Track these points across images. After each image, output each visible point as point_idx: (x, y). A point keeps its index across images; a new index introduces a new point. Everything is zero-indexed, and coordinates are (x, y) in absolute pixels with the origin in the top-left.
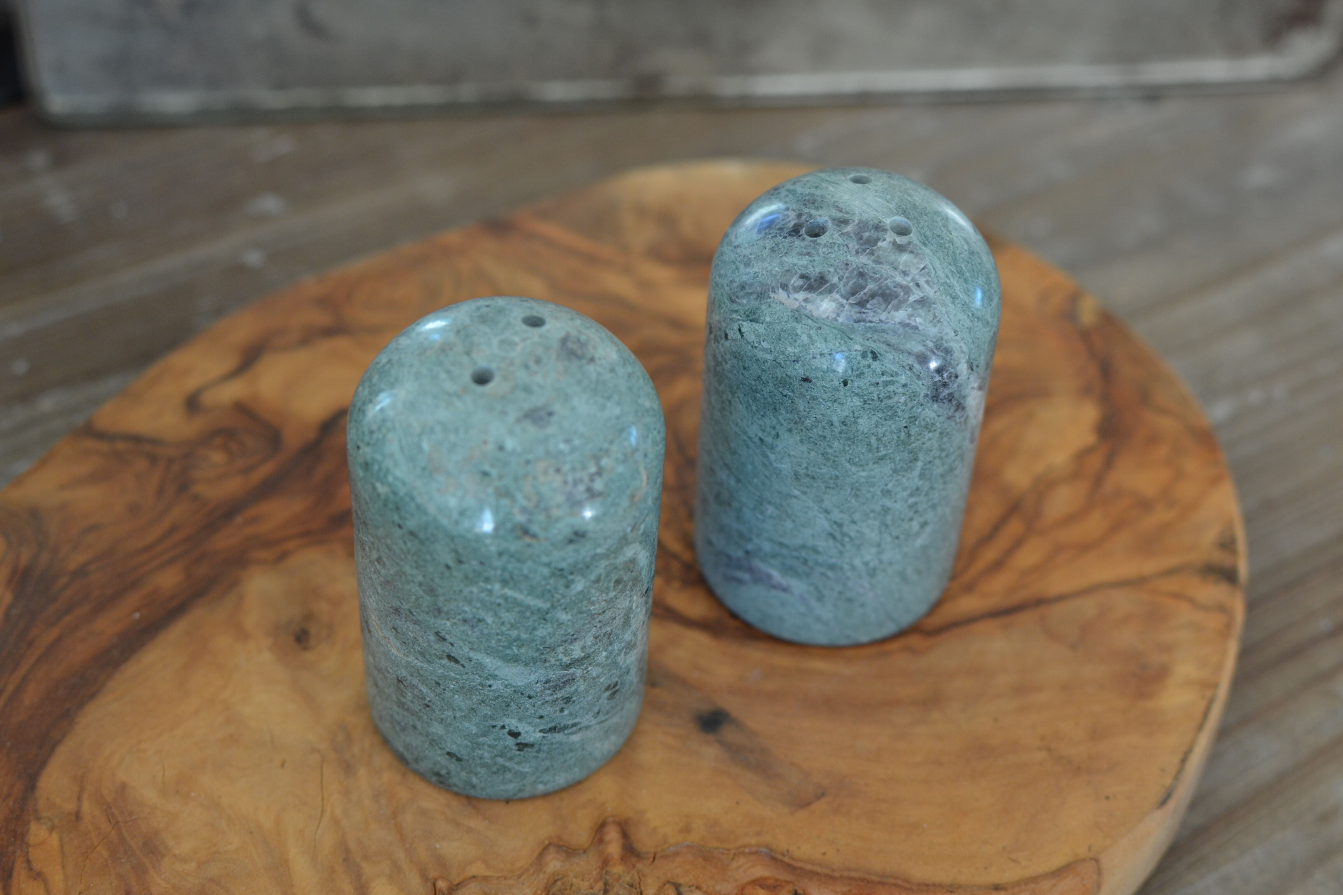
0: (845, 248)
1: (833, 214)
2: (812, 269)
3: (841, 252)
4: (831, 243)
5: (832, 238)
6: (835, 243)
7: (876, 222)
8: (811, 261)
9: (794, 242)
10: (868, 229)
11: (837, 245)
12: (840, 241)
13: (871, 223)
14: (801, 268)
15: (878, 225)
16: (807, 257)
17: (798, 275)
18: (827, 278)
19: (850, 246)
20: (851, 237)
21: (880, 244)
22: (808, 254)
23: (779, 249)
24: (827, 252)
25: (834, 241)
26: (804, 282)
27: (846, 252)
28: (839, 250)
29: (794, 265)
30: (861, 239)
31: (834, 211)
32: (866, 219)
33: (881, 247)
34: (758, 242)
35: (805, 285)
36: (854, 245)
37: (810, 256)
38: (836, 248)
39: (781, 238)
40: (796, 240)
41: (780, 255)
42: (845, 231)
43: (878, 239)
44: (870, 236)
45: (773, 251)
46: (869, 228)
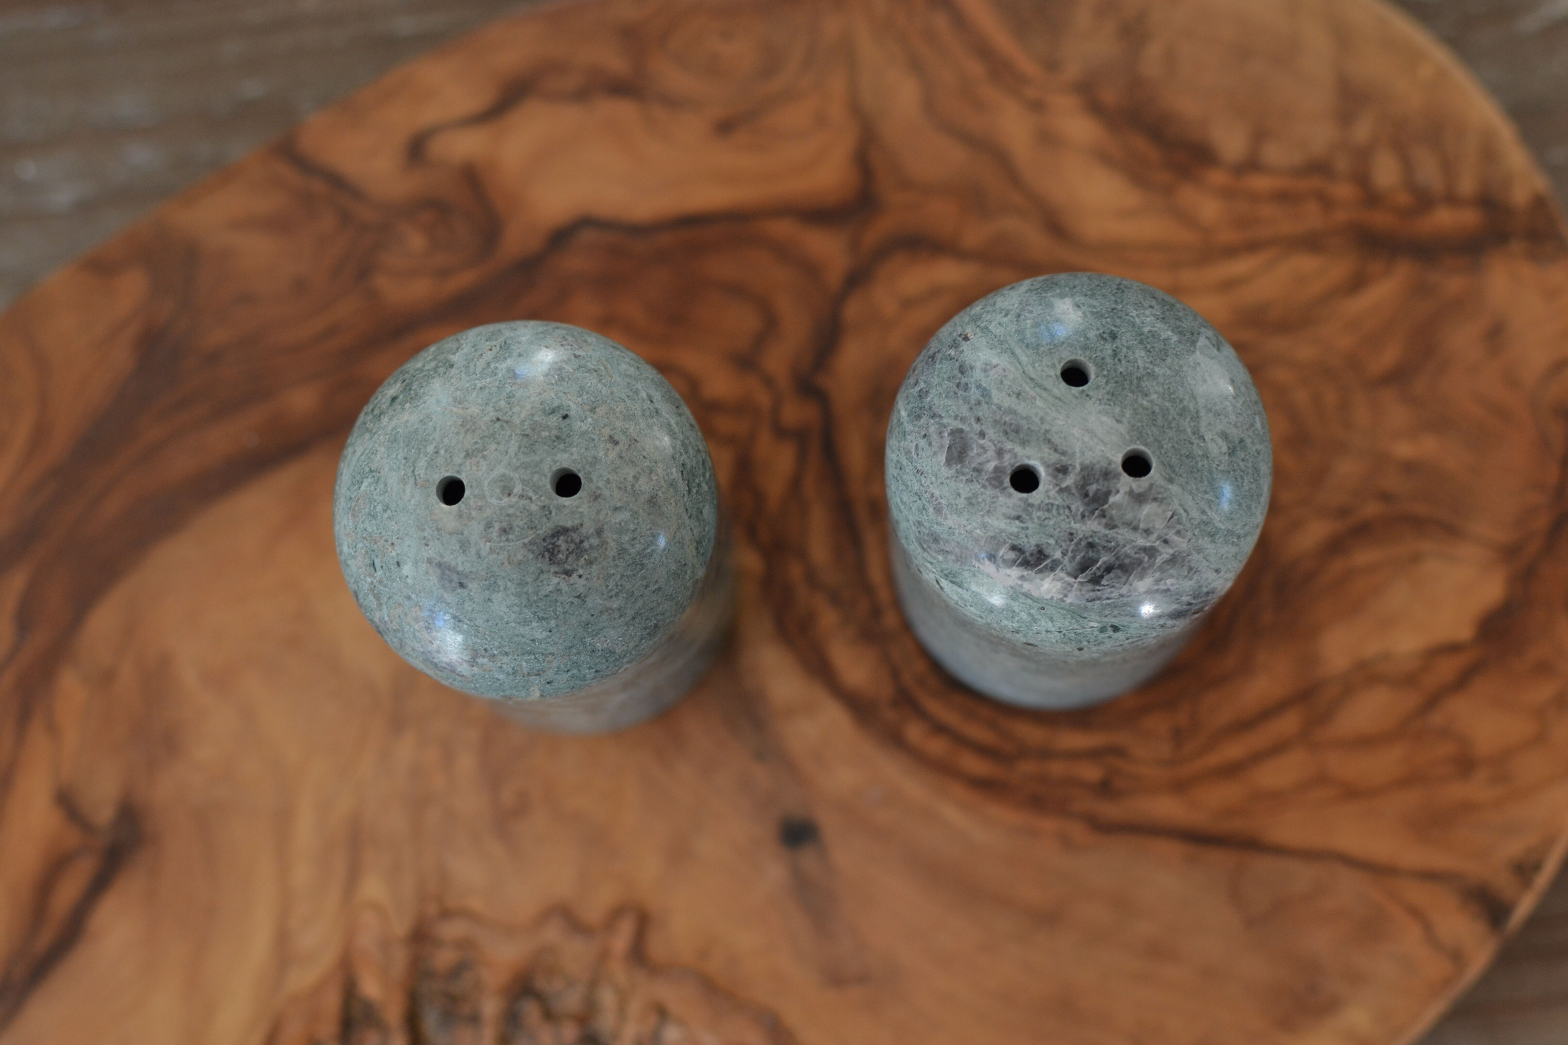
0: (1067, 511)
1: (1046, 455)
2: (1026, 540)
3: (1062, 518)
4: (1047, 504)
5: (1049, 497)
6: (1052, 505)
7: (1104, 464)
8: (1023, 528)
9: (997, 497)
10: (1094, 479)
11: (1055, 507)
12: (1059, 501)
13: (1098, 466)
14: (1010, 537)
15: (1107, 468)
16: (1017, 522)
17: (1007, 545)
18: (1047, 551)
19: (1073, 507)
20: (1073, 494)
21: (1112, 499)
22: (1018, 518)
23: (979, 502)
24: (1043, 517)
25: (1051, 501)
26: (1016, 555)
27: (1068, 517)
28: (1059, 514)
29: (1002, 531)
30: (1086, 495)
31: (1046, 450)
32: (1091, 462)
33: (1113, 503)
34: (948, 481)
35: (1018, 559)
36: (1078, 506)
37: (1022, 522)
38: (1054, 512)
39: (979, 487)
40: (999, 494)
41: (982, 513)
42: (1064, 485)
43: (1108, 494)
44: (1098, 490)
45: (971, 504)
46: (1096, 477)
